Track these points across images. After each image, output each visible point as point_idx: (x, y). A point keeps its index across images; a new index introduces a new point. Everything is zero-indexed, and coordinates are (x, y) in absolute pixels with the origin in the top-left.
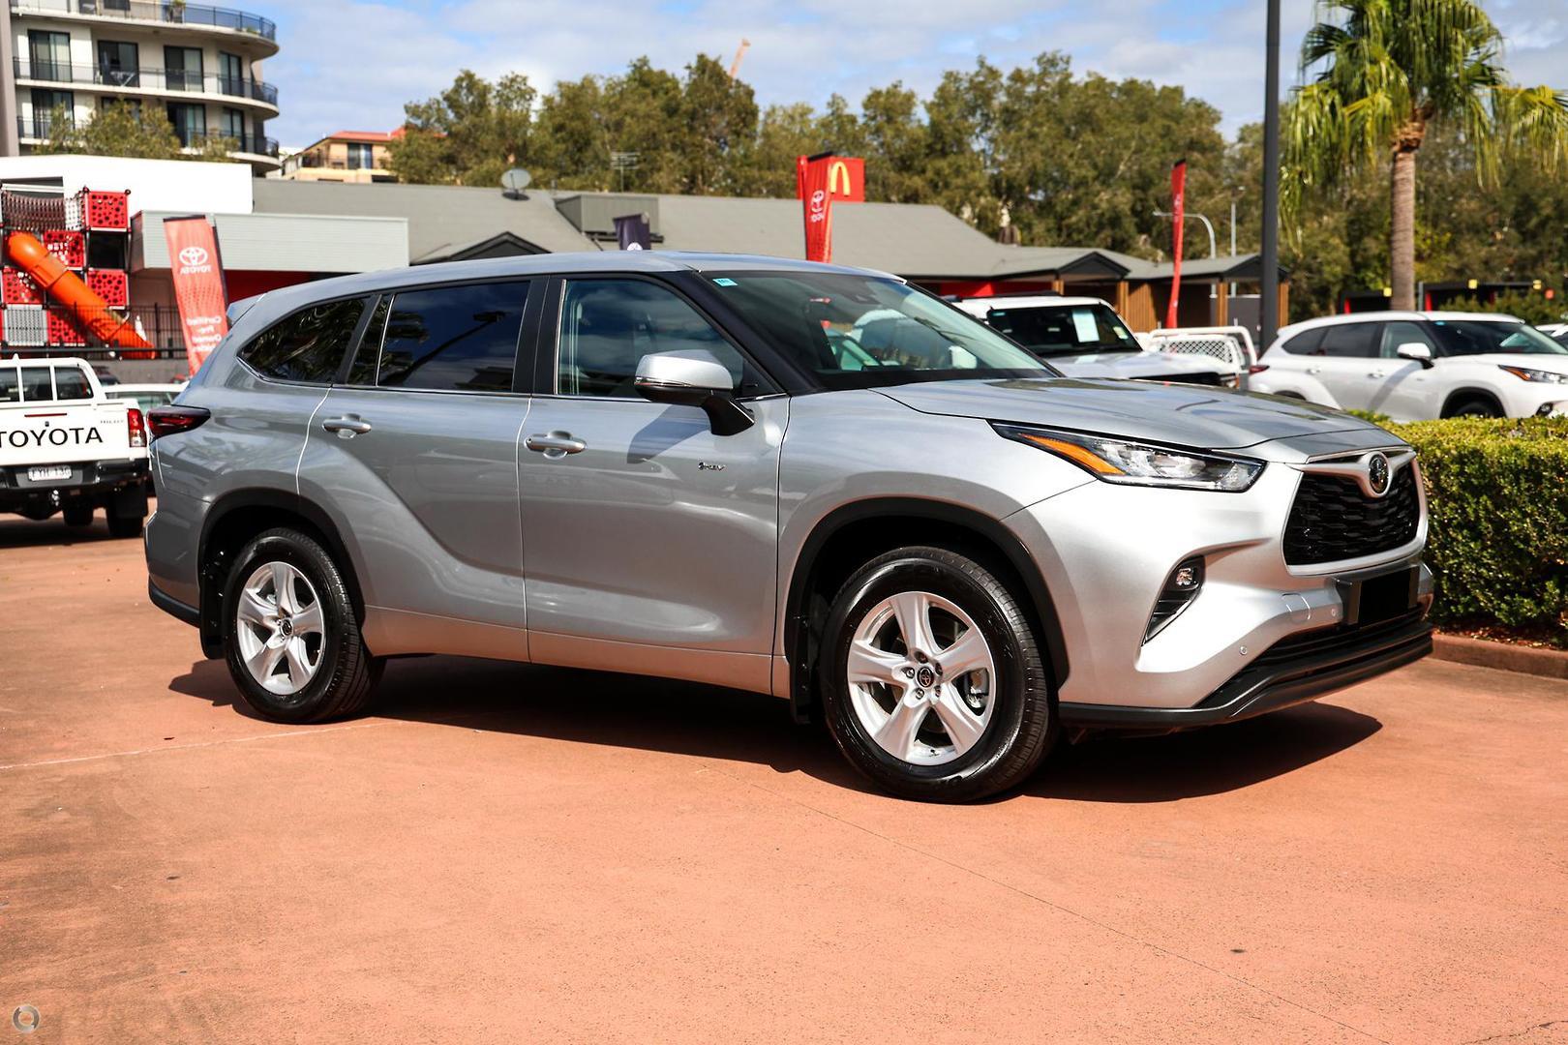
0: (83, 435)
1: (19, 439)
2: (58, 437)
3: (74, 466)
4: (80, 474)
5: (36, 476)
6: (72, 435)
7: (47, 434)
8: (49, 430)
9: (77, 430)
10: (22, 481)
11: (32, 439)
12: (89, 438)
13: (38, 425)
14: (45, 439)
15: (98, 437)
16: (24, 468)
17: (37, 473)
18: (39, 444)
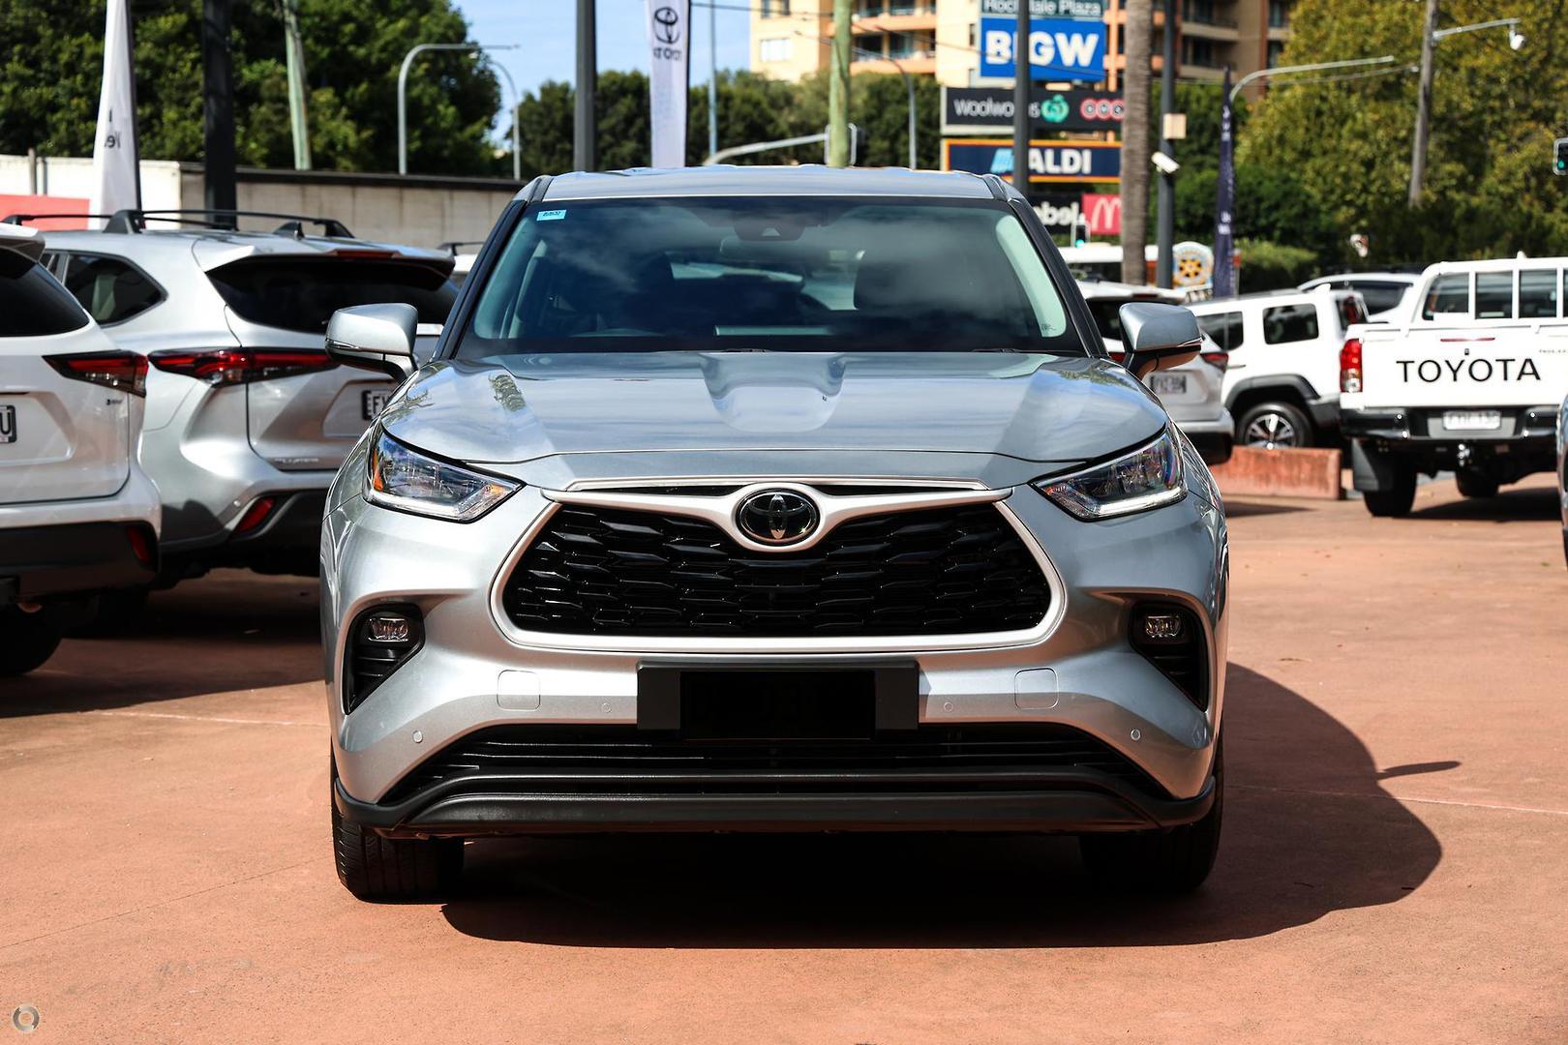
0: (1514, 369)
1: (1430, 371)
2: (1481, 370)
3: (1505, 411)
4: (1510, 422)
5: (1453, 425)
6: (1498, 368)
7: (1465, 367)
8: (1469, 360)
9: (1505, 362)
10: (1437, 429)
11: (1446, 372)
12: (1522, 373)
13: (1454, 352)
14: (1463, 372)
15: (1535, 373)
16: (1439, 412)
17: (1455, 419)
18: (1455, 379)
